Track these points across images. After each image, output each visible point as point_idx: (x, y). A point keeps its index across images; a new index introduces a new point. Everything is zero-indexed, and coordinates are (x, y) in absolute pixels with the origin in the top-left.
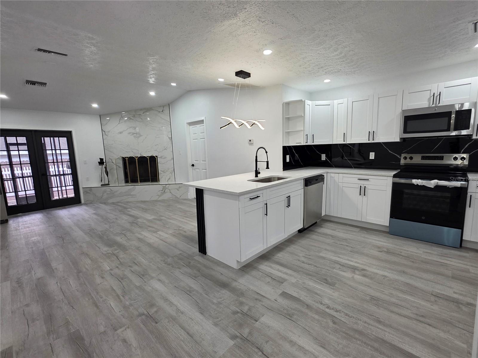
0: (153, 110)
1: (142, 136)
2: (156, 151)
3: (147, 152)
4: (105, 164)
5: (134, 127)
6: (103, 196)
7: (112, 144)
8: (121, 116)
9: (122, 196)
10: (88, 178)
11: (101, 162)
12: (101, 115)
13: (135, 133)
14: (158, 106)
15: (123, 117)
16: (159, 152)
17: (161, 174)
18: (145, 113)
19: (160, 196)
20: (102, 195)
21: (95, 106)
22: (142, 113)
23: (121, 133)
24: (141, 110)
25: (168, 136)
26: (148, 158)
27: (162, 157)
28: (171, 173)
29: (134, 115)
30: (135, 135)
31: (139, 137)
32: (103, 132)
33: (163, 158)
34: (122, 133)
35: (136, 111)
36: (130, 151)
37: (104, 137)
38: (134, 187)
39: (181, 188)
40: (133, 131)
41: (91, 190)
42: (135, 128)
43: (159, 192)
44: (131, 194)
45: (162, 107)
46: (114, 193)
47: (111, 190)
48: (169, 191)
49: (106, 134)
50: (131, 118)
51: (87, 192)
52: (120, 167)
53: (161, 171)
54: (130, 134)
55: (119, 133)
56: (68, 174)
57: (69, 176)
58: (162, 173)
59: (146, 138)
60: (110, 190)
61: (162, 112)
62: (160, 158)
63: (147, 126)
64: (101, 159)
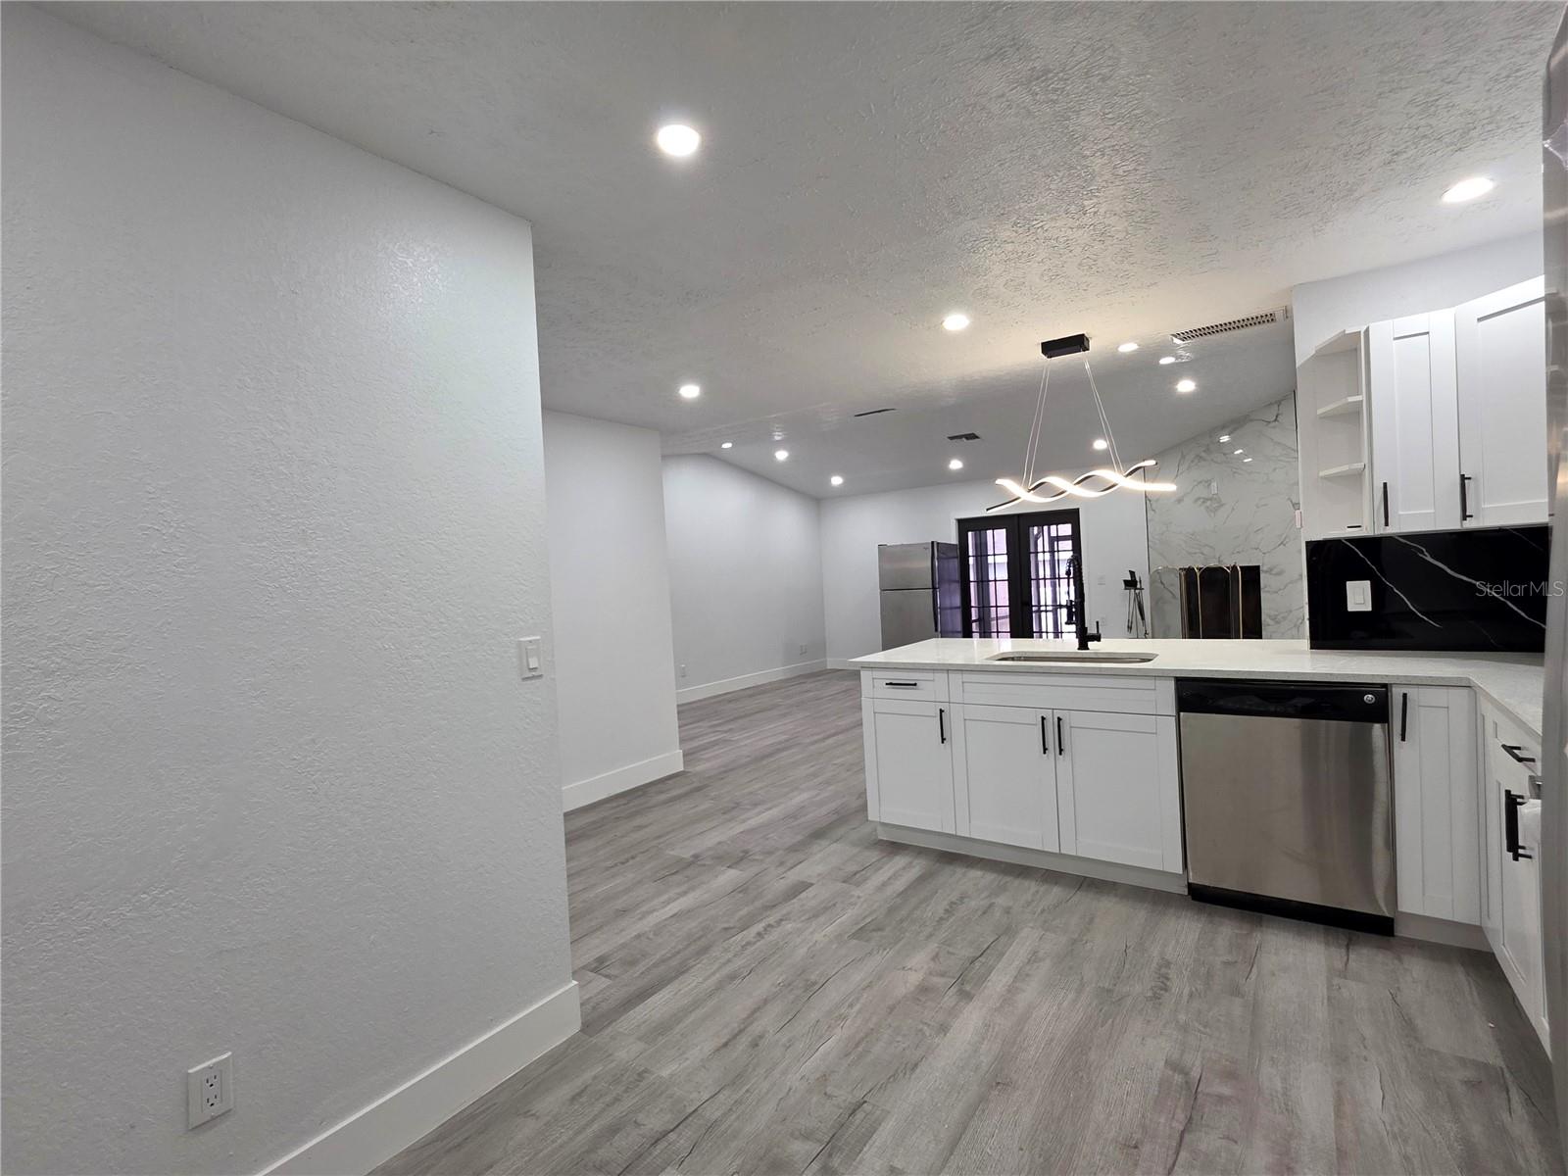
0: (1251, 420)
1: (1222, 505)
2: (1256, 549)
3: (1234, 554)
4: (1139, 586)
5: (1206, 482)
7: (1163, 534)
8: (1182, 453)
11: (1131, 584)
13: (1208, 500)
14: (1266, 406)
15: (1185, 457)
16: (1263, 553)
18: (1233, 435)
25: (1289, 499)
27: (1271, 570)
29: (1209, 445)
30: (1209, 503)
31: (1216, 510)
32: (1148, 502)
33: (1273, 572)
34: (1183, 500)
36: (1198, 551)
37: (1150, 513)
40: (1205, 494)
42: (1209, 483)
45: (1276, 405)
49: (1154, 506)
50: (1201, 457)
52: (1174, 596)
53: (1270, 616)
54: (1200, 502)
55: (1178, 500)
58: (1271, 622)
61: (1276, 420)
62: (1266, 572)
63: (1235, 473)
64: (1132, 573)
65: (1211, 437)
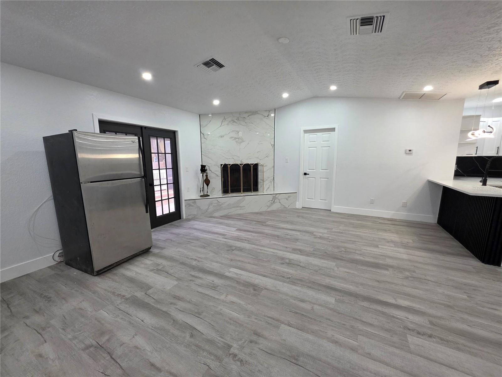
0: (258, 114)
1: (244, 141)
3: (248, 159)
5: (236, 131)
6: (208, 209)
8: (224, 117)
9: (231, 208)
12: (202, 115)
13: (237, 138)
15: (226, 119)
16: (260, 160)
17: (261, 182)
18: (249, 117)
19: (269, 207)
20: (207, 207)
22: (247, 116)
23: (221, 137)
24: (246, 112)
25: (271, 143)
28: (270, 182)
29: (238, 118)
30: (237, 140)
31: (241, 142)
32: (202, 134)
34: (223, 137)
35: (240, 113)
36: (231, 158)
37: (203, 140)
38: (243, 198)
39: (290, 197)
40: (236, 136)
41: (195, 203)
42: (238, 132)
43: (269, 202)
44: (240, 205)
45: (268, 112)
46: (221, 205)
47: (219, 202)
48: (278, 200)
50: (234, 121)
51: (190, 205)
54: (233, 139)
55: (220, 136)
59: (248, 143)
60: (217, 202)
61: (268, 116)
63: (250, 130)
65: (239, 115)
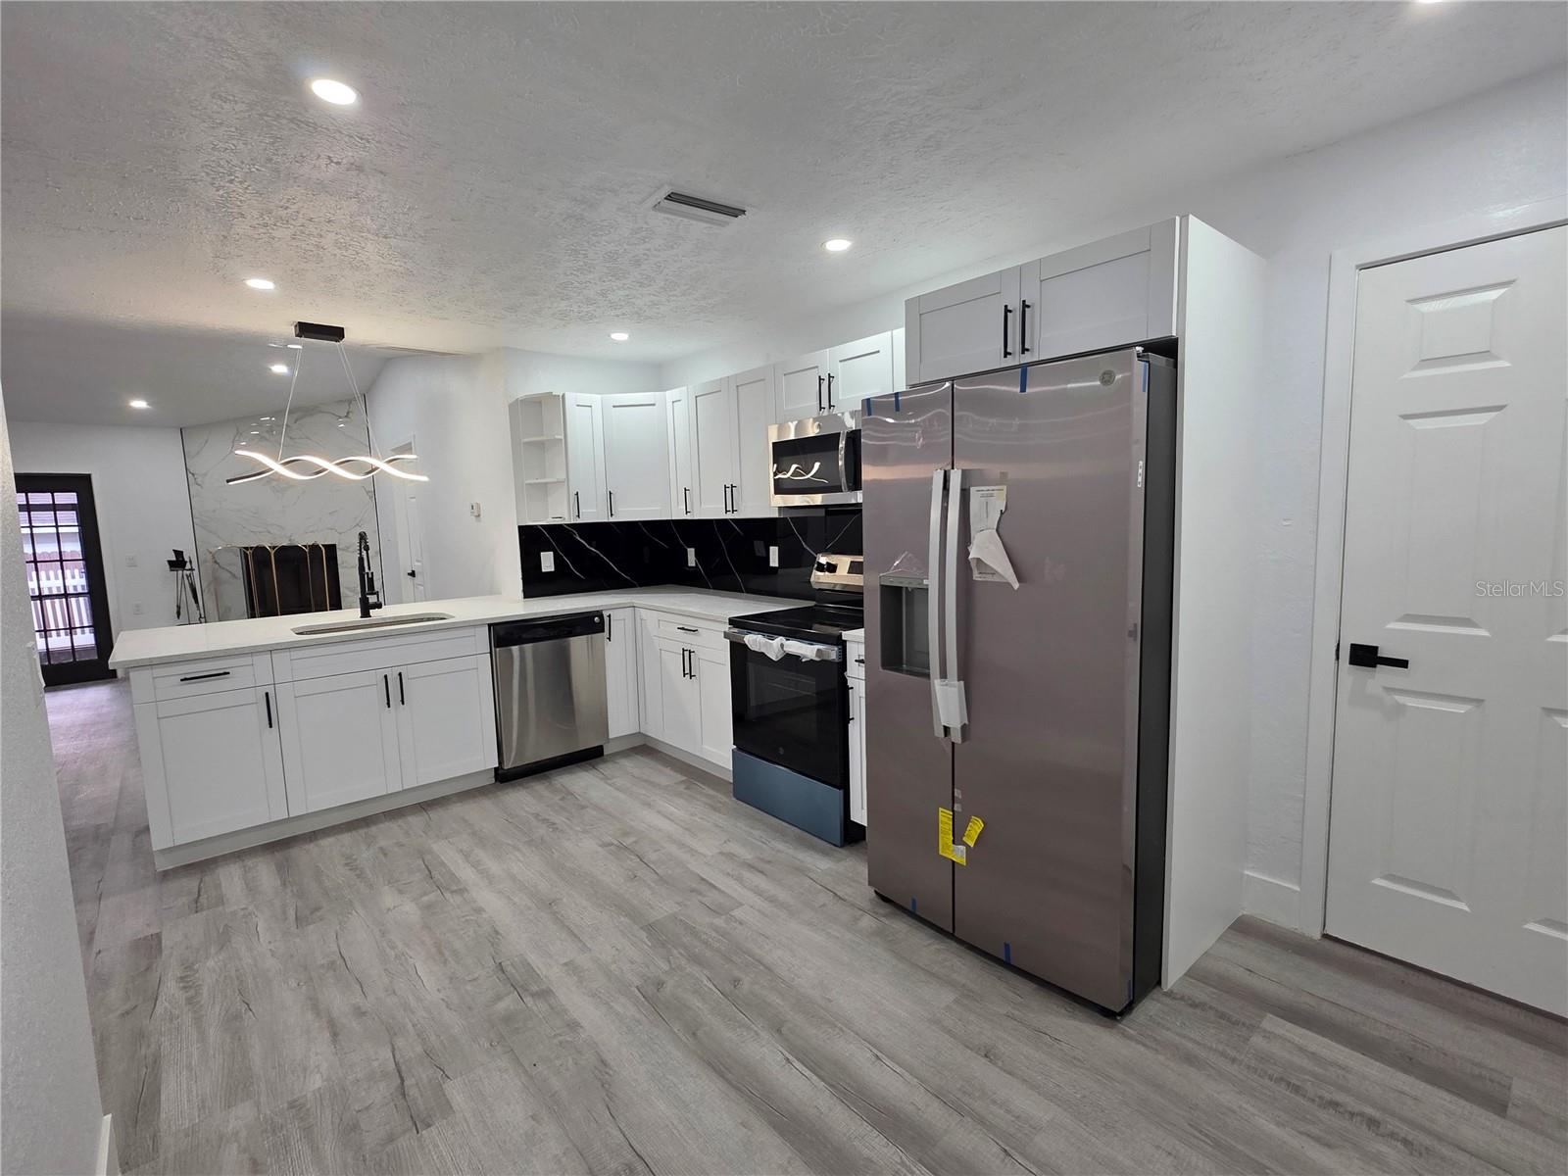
4: (188, 566)
7: (214, 511)
10: (137, 606)
11: (178, 563)
21: (139, 404)
26: (273, 552)
27: (348, 548)
33: (350, 550)
49: (199, 481)
52: (234, 576)
53: (348, 588)
56: (78, 595)
57: (81, 599)
62: (343, 550)
64: (178, 554)
